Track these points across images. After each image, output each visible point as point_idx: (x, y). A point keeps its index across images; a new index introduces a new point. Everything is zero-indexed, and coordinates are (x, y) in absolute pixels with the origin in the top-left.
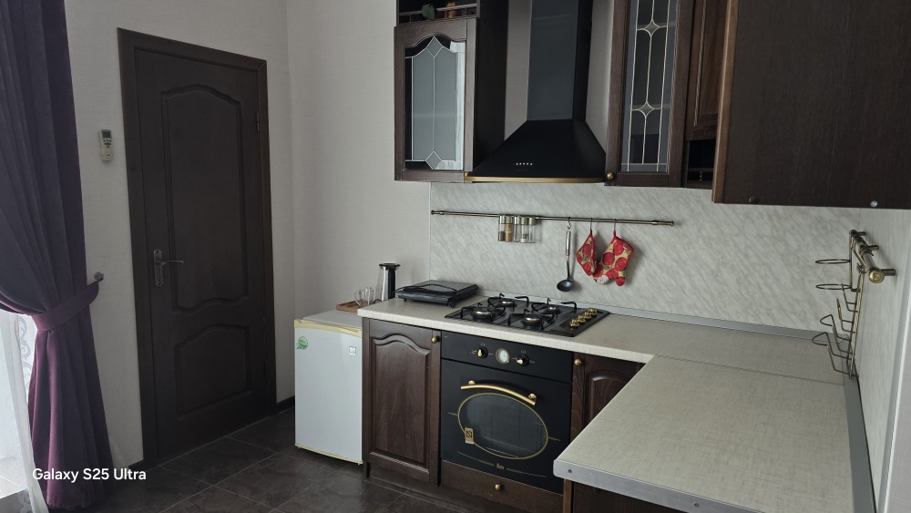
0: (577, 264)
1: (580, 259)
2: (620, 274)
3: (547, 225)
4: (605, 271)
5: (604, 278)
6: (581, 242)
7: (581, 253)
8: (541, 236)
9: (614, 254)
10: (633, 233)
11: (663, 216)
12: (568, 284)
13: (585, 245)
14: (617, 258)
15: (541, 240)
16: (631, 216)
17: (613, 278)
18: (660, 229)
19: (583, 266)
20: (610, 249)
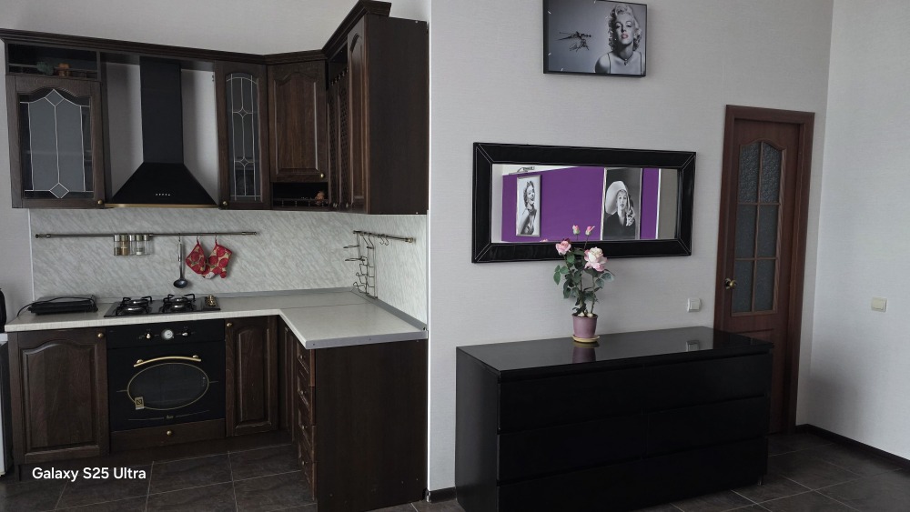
0: (187, 267)
1: (189, 263)
2: (224, 270)
3: (158, 240)
4: (212, 269)
5: (211, 274)
6: (189, 250)
7: (190, 259)
8: (153, 249)
9: (217, 257)
10: (227, 241)
11: (247, 229)
12: (183, 282)
13: (193, 252)
14: (220, 259)
15: (153, 252)
16: (225, 230)
17: (217, 272)
18: (246, 238)
19: (193, 268)
20: (214, 253)
